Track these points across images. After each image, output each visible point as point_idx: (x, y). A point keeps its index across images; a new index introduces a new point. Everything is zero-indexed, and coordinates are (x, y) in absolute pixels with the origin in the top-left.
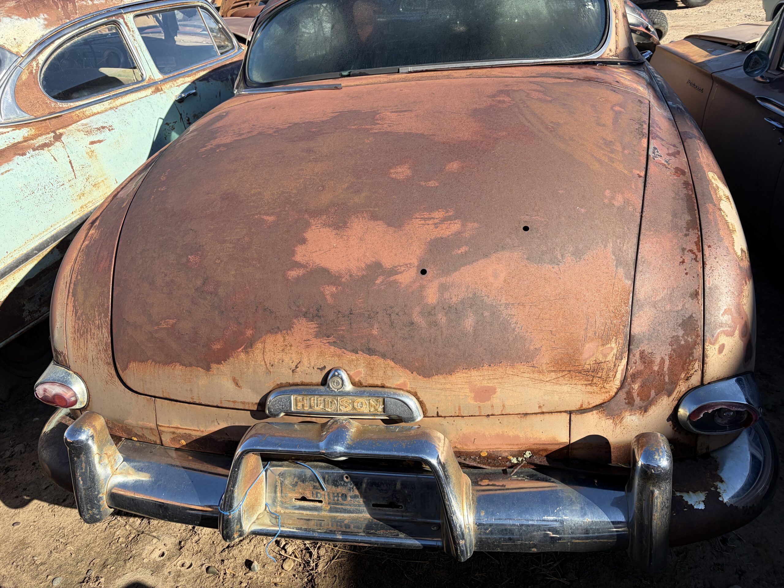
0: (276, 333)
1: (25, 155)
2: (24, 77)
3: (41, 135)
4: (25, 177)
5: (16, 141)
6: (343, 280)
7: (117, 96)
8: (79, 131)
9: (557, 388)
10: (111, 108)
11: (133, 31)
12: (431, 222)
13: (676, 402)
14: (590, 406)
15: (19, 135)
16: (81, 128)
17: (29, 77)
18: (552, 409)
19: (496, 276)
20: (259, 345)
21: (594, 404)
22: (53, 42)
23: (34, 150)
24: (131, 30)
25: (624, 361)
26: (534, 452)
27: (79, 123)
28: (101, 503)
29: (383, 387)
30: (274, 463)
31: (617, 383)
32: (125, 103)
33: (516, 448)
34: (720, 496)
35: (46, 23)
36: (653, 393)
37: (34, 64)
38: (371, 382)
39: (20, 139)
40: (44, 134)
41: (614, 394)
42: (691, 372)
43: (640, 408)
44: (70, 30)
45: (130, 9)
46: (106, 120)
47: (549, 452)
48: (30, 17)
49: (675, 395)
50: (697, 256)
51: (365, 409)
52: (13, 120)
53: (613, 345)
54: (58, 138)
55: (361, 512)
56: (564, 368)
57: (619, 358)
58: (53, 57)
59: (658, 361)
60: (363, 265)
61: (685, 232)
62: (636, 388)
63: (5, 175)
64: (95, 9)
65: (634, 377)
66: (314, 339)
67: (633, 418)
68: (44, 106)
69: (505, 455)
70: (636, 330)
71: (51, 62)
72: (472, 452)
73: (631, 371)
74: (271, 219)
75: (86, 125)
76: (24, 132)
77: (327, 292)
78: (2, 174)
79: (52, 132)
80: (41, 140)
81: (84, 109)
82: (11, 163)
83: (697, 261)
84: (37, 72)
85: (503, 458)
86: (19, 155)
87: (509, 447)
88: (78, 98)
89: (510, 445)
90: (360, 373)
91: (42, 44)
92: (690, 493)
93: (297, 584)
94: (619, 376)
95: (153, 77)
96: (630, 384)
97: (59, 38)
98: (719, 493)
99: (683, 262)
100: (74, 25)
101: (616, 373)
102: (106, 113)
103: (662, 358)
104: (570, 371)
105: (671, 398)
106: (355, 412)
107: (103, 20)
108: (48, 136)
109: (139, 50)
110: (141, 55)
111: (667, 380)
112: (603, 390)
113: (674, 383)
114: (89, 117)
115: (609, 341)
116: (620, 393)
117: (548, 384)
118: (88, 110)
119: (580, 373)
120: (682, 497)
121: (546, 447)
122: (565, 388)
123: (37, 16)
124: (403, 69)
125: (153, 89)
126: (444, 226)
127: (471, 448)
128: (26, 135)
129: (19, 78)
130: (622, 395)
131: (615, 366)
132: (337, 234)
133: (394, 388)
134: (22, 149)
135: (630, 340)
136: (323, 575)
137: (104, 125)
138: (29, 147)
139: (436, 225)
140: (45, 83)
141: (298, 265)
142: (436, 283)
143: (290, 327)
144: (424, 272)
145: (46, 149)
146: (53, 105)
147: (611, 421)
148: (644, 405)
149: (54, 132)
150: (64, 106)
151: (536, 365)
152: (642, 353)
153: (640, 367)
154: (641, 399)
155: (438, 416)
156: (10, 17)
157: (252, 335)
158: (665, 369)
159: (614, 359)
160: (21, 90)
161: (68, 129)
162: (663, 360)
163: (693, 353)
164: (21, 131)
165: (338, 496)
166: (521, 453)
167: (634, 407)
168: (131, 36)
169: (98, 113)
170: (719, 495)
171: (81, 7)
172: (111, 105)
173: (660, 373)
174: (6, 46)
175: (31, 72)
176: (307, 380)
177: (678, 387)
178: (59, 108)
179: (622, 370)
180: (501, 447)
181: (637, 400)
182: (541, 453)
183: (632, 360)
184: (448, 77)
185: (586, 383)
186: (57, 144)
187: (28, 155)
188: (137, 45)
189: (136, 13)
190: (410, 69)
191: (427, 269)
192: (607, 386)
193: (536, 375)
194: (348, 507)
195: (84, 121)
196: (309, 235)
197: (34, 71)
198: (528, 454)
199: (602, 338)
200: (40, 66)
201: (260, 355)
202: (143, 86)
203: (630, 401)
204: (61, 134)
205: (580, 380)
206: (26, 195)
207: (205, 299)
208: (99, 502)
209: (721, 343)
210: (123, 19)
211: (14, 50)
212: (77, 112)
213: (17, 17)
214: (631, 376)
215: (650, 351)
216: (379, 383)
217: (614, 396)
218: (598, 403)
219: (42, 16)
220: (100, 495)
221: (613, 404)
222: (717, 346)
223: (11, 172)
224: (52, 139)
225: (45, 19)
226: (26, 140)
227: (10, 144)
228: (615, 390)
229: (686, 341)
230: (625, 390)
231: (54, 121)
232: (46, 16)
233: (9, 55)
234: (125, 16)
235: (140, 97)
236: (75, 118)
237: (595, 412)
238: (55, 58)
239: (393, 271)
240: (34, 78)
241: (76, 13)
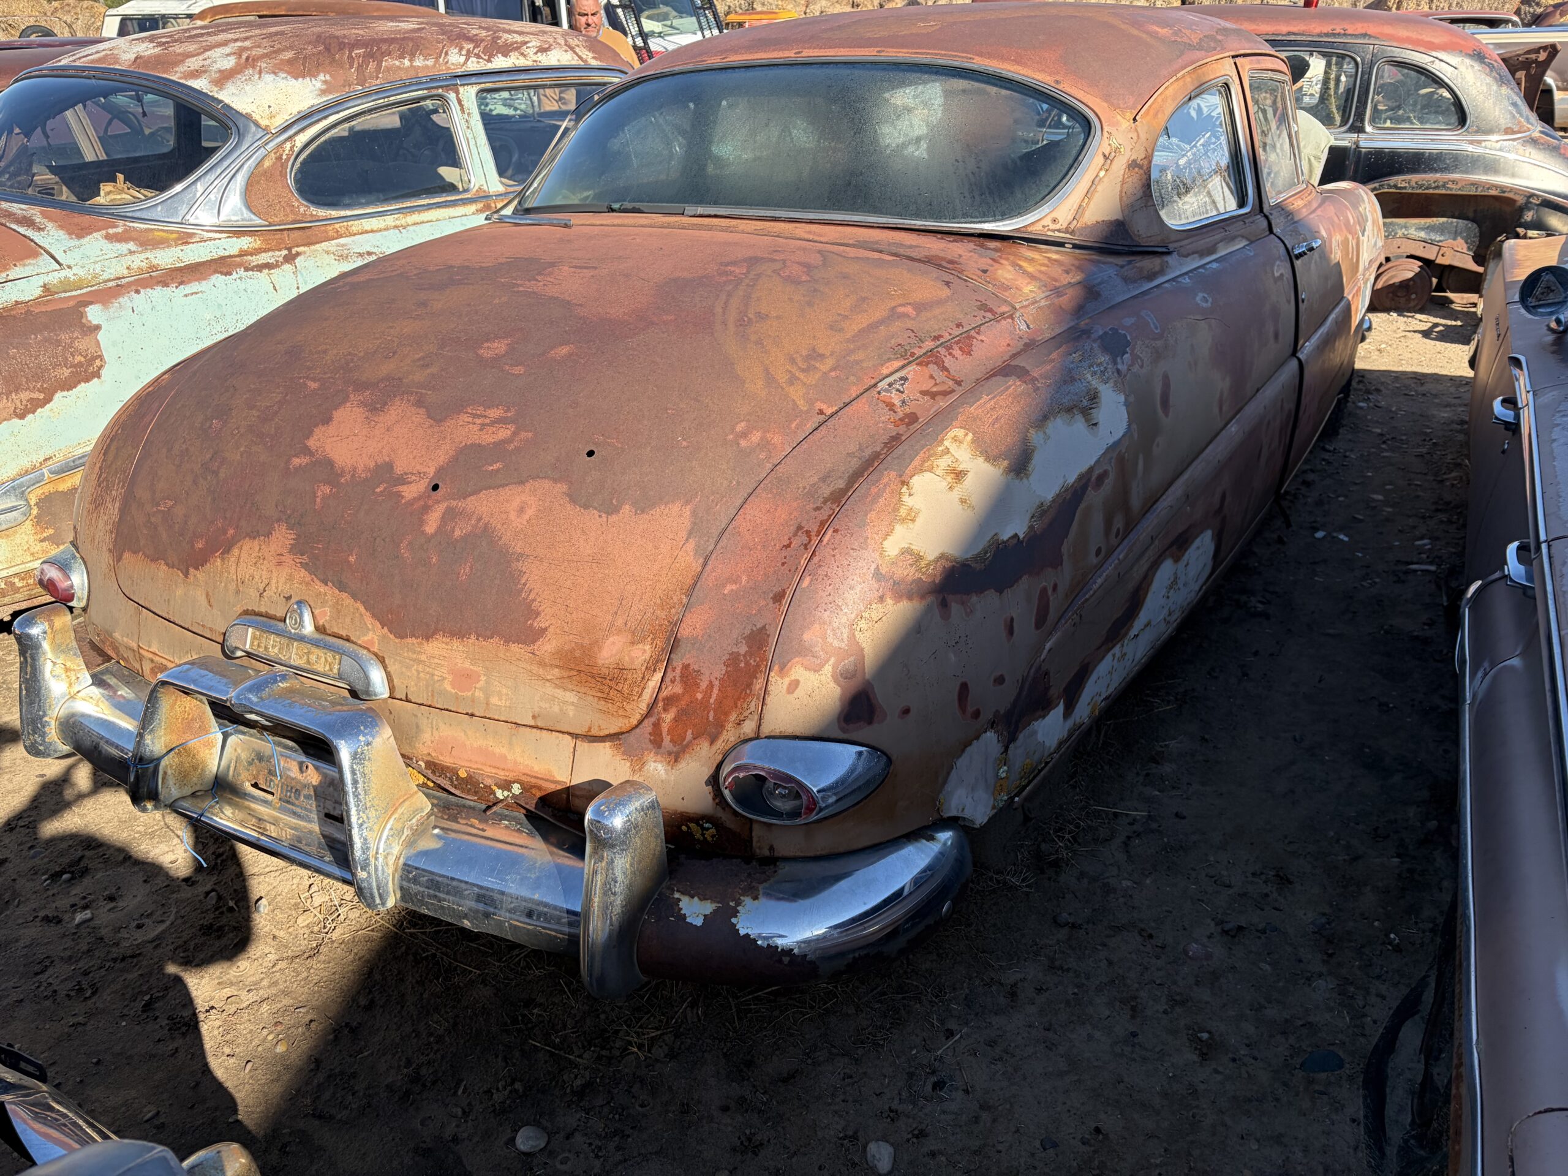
0: (254, 538)
1: (230, 274)
2: (267, 164)
3: (266, 251)
4: (220, 306)
5: (227, 253)
6: (343, 480)
7: (412, 210)
8: (328, 253)
9: (559, 693)
10: (396, 227)
11: (469, 114)
12: (478, 421)
13: (720, 757)
14: (602, 734)
15: (233, 246)
16: (333, 249)
17: (274, 164)
18: (549, 725)
19: (521, 510)
20: (235, 552)
21: (607, 732)
22: (325, 118)
23: (247, 270)
24: (466, 111)
25: (658, 676)
26: (526, 788)
27: (333, 242)
28: (47, 729)
29: (348, 640)
30: (242, 728)
31: (643, 706)
32: (423, 222)
33: (502, 775)
34: (736, 916)
35: (324, 87)
36: (689, 735)
37: (288, 145)
38: (336, 630)
39: (234, 251)
40: (273, 250)
41: (635, 722)
42: (746, 714)
43: (670, 753)
44: (359, 101)
45: (473, 80)
46: (378, 244)
47: (543, 793)
48: (304, 77)
49: (720, 745)
50: (810, 541)
51: (320, 668)
52: (235, 224)
53: (647, 647)
54: (290, 259)
55: (310, 821)
56: (573, 666)
57: (651, 668)
58: (323, 139)
59: (704, 685)
60: (372, 465)
61: (819, 504)
62: (668, 721)
63: (190, 297)
64: (412, 73)
65: (669, 701)
66: (287, 555)
67: (660, 767)
68: (288, 210)
69: (488, 782)
70: (685, 631)
71: (318, 146)
72: (448, 768)
73: (664, 693)
74: (313, 385)
75: (343, 245)
76: (245, 243)
77: (320, 493)
78: (186, 296)
79: (286, 248)
80: (264, 258)
81: (350, 223)
82: (204, 283)
83: (806, 549)
84: (288, 159)
85: (486, 786)
86: (222, 273)
87: (494, 771)
88: (348, 206)
89: (495, 767)
90: (325, 613)
91: (307, 118)
92: (696, 899)
93: (300, 945)
94: (648, 695)
95: (485, 187)
96: (659, 713)
97: (338, 112)
98: (738, 912)
99: (788, 546)
100: (367, 94)
101: (644, 688)
102: (385, 233)
103: (711, 682)
104: (580, 671)
105: (715, 748)
106: (307, 666)
107: (420, 92)
108: (277, 253)
109: (472, 142)
110: (474, 151)
111: (711, 718)
112: (621, 712)
113: (720, 726)
114: (355, 234)
115: (642, 641)
116: (646, 722)
117: (548, 684)
118: (356, 225)
119: (594, 677)
120: (679, 900)
121: (541, 782)
122: (571, 697)
123: (313, 75)
124: (690, 209)
125: (480, 205)
126: (491, 429)
127: (447, 760)
128: (246, 247)
129: (260, 163)
130: (648, 725)
131: (643, 678)
132: (367, 418)
133: (360, 646)
134: (229, 265)
135: (674, 645)
136: (335, 945)
137: (373, 250)
138: (240, 265)
139: (483, 426)
140: (299, 176)
141: (307, 451)
142: (443, 507)
143: (268, 534)
144: (435, 488)
145: (266, 271)
146: (302, 210)
147: (628, 764)
148: (675, 749)
149: (289, 249)
150: (320, 214)
151: (537, 653)
152: (686, 667)
153: (678, 689)
154: (672, 741)
155: (408, 700)
156: (275, 73)
157: (233, 536)
158: (712, 701)
159: (644, 668)
160: (258, 182)
161: (312, 247)
162: (711, 685)
163: (752, 684)
164: (239, 240)
165: (291, 791)
166: (506, 785)
167: (661, 751)
168: (463, 122)
169: (372, 231)
170: (735, 913)
171: (388, 69)
172: (398, 223)
173: (704, 704)
174: (254, 115)
175: (280, 157)
176: (272, 612)
177: (725, 733)
178: (312, 215)
179: (654, 689)
180: (483, 768)
181: (667, 739)
182: (533, 791)
183: (670, 675)
184: (727, 229)
185: (599, 695)
186: (287, 267)
187: (234, 276)
188: (470, 136)
189: (483, 86)
190: (700, 210)
191: (441, 485)
192: (628, 707)
193: (535, 668)
194: (298, 810)
195: (342, 241)
196: (337, 415)
197: (284, 157)
198: (516, 789)
199: (634, 633)
200: (296, 150)
201: (234, 567)
202: (461, 200)
203: (656, 742)
204: (298, 254)
205: (591, 688)
206: (215, 331)
207: (206, 479)
208: (44, 727)
209: (793, 678)
210: (457, 93)
211: (263, 123)
212: (337, 226)
213: (284, 75)
214: (664, 700)
215: (696, 668)
216: (344, 633)
217: (637, 726)
218: (612, 731)
219: (321, 77)
220: (46, 719)
221: (632, 738)
222: (787, 681)
223: (200, 295)
224: (281, 259)
225: (325, 82)
226: (243, 253)
227: (216, 257)
228: (638, 717)
229: (747, 663)
230: (652, 720)
231: (297, 234)
232: (328, 77)
233: (253, 128)
234: (461, 89)
235: (452, 215)
236: (331, 233)
237: (608, 744)
238: (325, 141)
239: (402, 480)
240: (282, 166)
241: (377, 78)
